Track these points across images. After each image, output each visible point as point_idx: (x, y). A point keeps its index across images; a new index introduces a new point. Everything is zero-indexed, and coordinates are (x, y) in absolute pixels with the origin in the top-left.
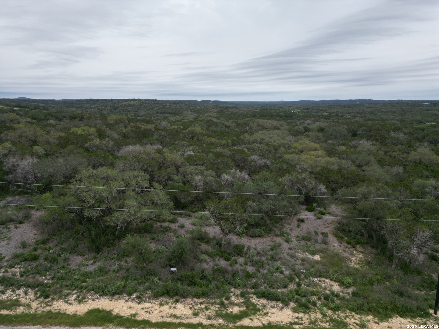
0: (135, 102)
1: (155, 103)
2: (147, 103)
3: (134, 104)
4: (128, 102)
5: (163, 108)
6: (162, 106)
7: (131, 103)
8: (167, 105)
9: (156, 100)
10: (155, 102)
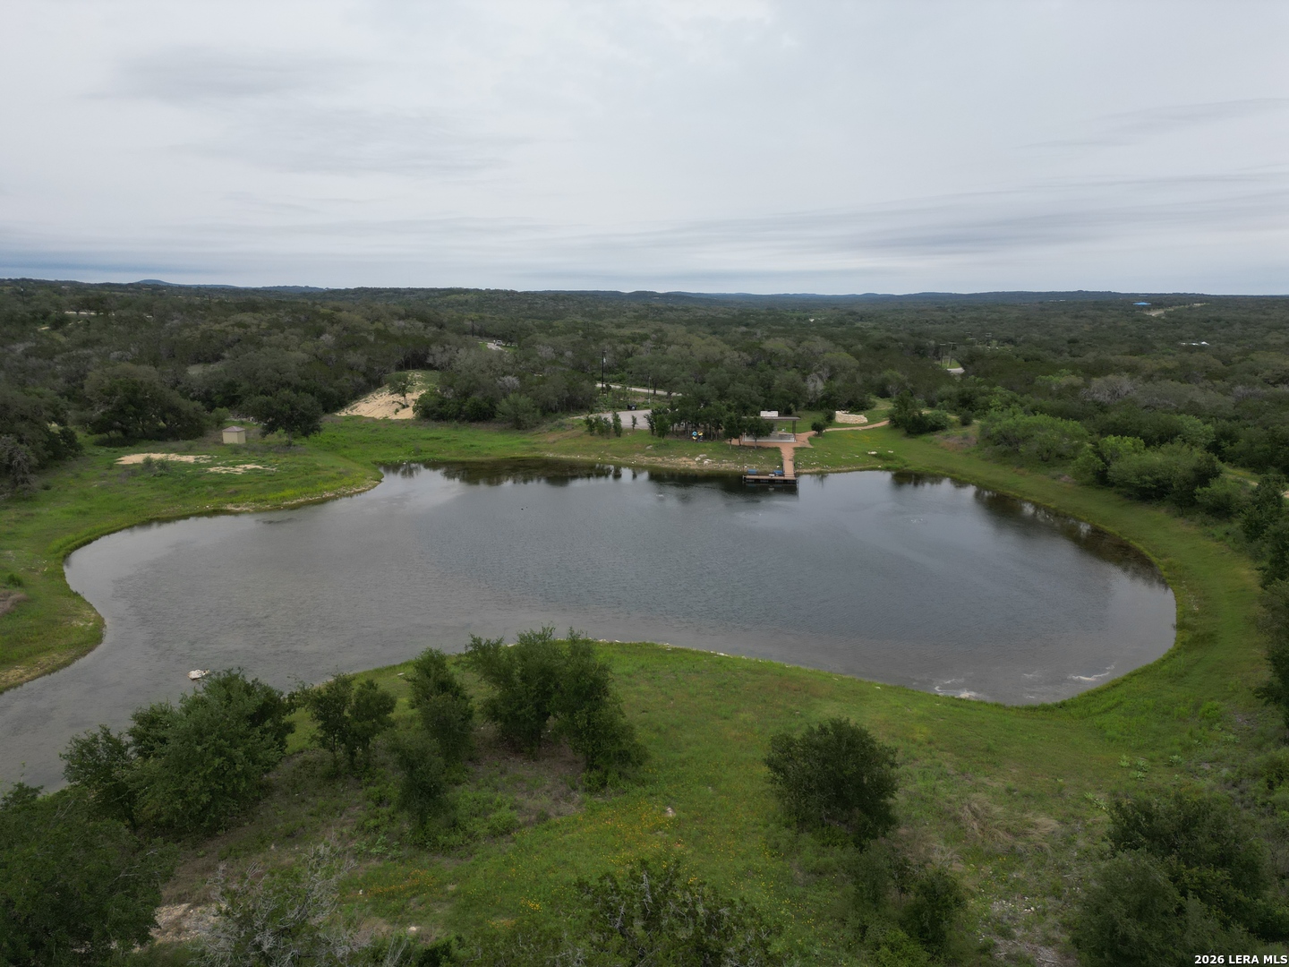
0: (468, 297)
1: (512, 299)
2: (494, 299)
3: (467, 301)
4: (453, 296)
5: (529, 309)
6: (526, 306)
7: (461, 298)
8: (537, 303)
9: (513, 293)
10: (511, 295)
